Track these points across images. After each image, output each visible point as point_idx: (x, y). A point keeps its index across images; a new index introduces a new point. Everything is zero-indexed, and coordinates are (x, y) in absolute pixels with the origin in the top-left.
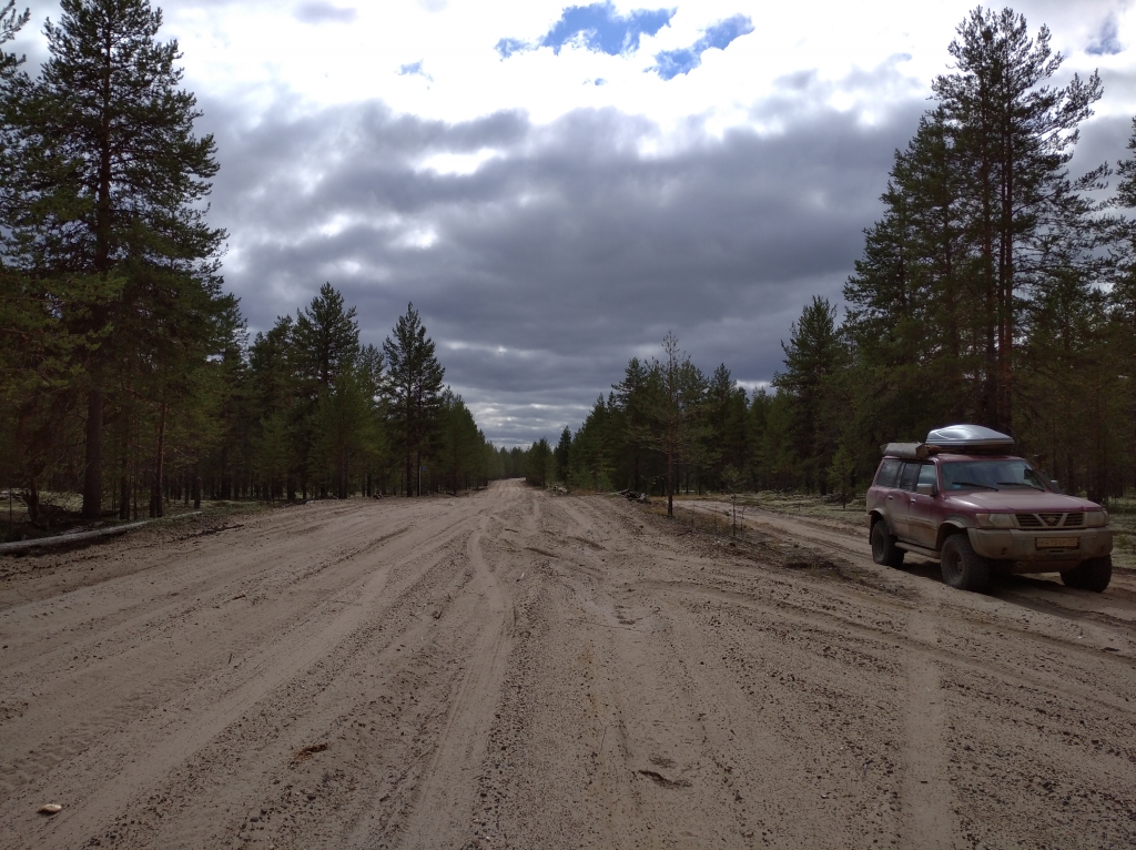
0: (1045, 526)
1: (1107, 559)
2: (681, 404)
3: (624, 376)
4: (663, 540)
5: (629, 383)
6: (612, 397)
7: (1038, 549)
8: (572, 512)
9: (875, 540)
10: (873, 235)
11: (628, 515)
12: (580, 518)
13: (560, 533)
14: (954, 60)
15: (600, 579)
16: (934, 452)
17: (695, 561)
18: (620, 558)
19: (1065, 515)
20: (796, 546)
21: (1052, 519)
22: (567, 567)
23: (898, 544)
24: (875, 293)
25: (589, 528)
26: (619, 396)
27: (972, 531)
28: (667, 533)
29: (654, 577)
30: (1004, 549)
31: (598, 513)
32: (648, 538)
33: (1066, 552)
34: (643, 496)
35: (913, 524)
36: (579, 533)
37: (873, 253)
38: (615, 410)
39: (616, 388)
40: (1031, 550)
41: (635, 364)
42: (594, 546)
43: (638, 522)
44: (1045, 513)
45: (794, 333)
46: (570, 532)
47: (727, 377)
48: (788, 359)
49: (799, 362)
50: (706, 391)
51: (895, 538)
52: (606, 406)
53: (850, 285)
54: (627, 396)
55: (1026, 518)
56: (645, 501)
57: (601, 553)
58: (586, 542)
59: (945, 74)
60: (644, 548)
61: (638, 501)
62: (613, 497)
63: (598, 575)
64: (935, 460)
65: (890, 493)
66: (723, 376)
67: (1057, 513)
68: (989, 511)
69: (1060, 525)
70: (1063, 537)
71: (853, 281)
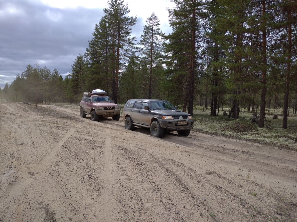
0: (108, 109)
1: (119, 115)
2: (43, 79)
3: (26, 69)
4: (33, 113)
5: (27, 71)
6: (22, 75)
7: (107, 113)
8: (8, 107)
9: (81, 112)
10: (91, 42)
11: (25, 108)
12: (10, 109)
13: (4, 112)
14: (108, 6)
15: (14, 121)
16: (92, 95)
17: (39, 117)
18: (21, 117)
19: (112, 107)
20: (65, 114)
21: (109, 108)
22: (6, 119)
23: (85, 113)
24: (91, 57)
25: (13, 111)
26: (24, 75)
27: (96, 110)
28: (34, 112)
29: (28, 120)
30: (101, 113)
31: (16, 107)
32: (29, 113)
33: (111, 113)
34: (30, 103)
35: (87, 109)
36: (10, 112)
37: (91, 47)
38: (24, 79)
39: (23, 72)
40: (105, 113)
41: (29, 66)
42: (14, 115)
43: (27, 109)
44: (108, 107)
45: (74, 63)
46: (7, 111)
47: (57, 72)
48: (72, 69)
49: (75, 70)
50: (51, 75)
51: (84, 112)
52: (20, 77)
53: (85, 54)
54: (27, 75)
55: (105, 107)
56: (30, 105)
57: (16, 116)
58: (12, 114)
59: (107, 8)
60: (27, 115)
61: (29, 105)
62: (21, 103)
63: (14, 120)
64: (92, 96)
65: (84, 103)
66: (56, 72)
67: (111, 107)
68: (99, 106)
69: (111, 109)
70: (111, 111)
71: (86, 53)
